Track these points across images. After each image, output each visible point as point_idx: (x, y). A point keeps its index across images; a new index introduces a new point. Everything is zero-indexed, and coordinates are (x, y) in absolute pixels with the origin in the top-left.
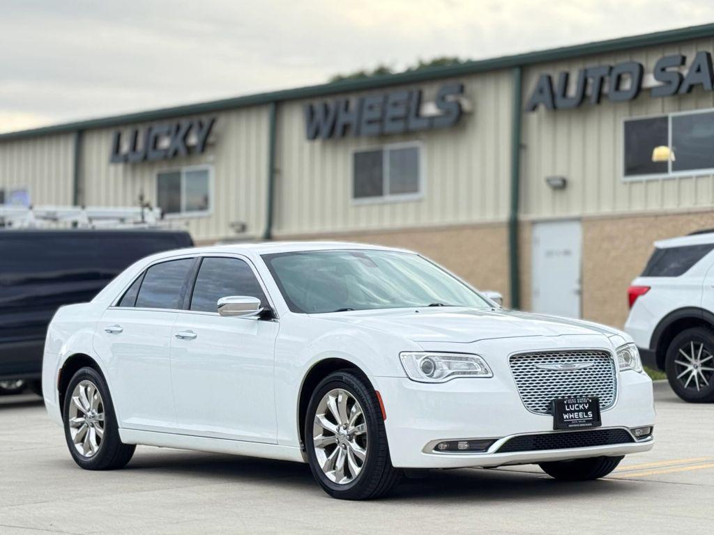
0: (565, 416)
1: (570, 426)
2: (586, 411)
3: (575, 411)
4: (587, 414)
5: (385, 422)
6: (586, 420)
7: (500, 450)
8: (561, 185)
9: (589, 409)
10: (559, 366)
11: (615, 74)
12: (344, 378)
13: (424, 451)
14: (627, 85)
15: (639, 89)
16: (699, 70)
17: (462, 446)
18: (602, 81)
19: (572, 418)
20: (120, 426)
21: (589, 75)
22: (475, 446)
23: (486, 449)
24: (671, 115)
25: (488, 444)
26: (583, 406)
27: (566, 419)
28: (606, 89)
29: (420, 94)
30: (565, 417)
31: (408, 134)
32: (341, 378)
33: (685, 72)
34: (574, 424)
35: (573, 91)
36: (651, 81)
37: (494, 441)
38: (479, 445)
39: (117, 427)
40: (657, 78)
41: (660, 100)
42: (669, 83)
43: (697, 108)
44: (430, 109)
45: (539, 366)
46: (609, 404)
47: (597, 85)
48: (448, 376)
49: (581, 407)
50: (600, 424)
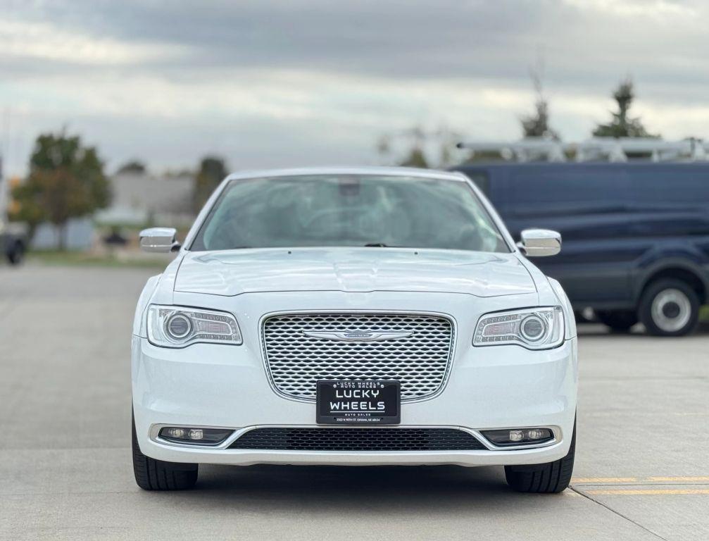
0: (334, 406)
1: (339, 420)
2: (373, 401)
3: (353, 399)
4: (374, 405)
6: (371, 414)
7: (234, 446)
9: (379, 399)
17: (195, 435)
19: (345, 408)
22: (209, 437)
23: (219, 442)
25: (223, 435)
26: (369, 394)
27: (335, 409)
30: (332, 408)
34: (347, 417)
37: (233, 432)
46: (431, 392)
49: (365, 394)
50: (399, 421)
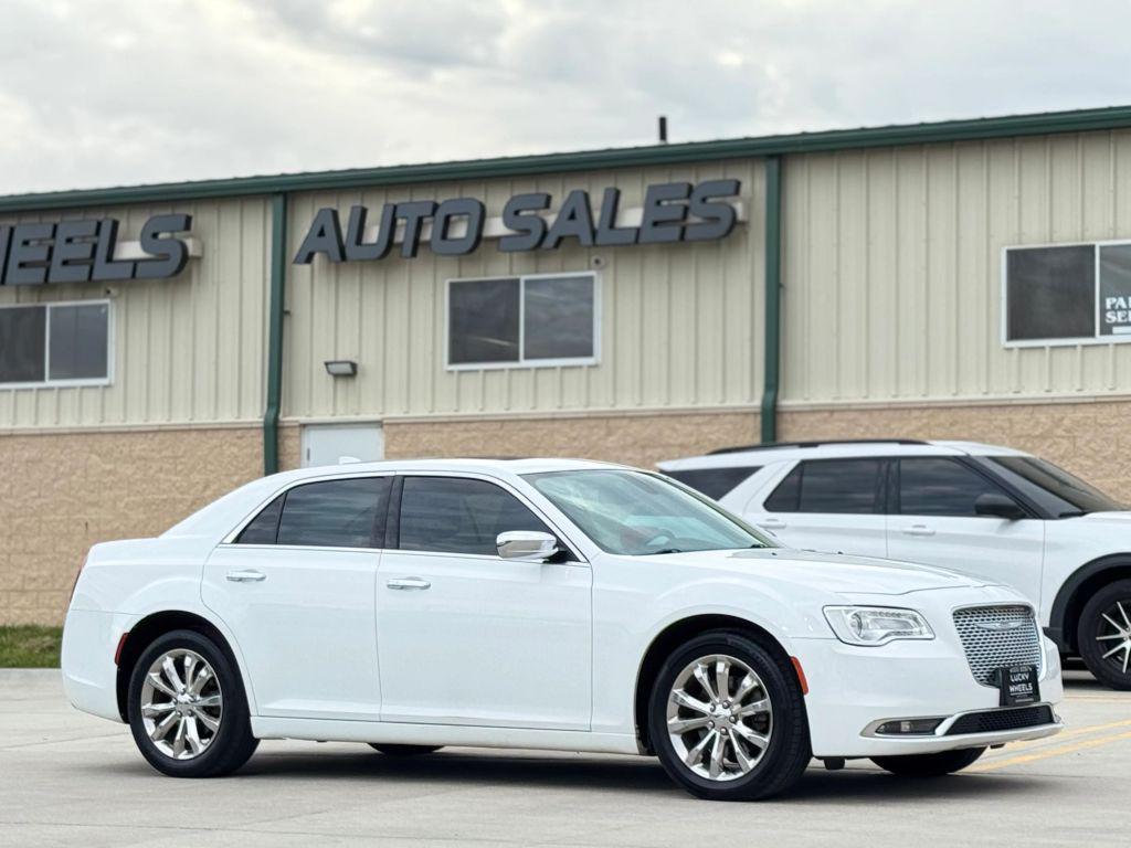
0: (1012, 689)
1: (1015, 701)
2: (1026, 682)
3: (1019, 682)
4: (1028, 687)
5: (806, 697)
6: (1027, 694)
7: (950, 732)
8: (349, 373)
9: (1030, 680)
10: (997, 625)
11: (441, 215)
12: (730, 641)
13: (862, 734)
14: (460, 231)
15: (479, 239)
16: (572, 216)
17: (905, 727)
18: (420, 223)
19: (1016, 691)
20: (252, 713)
21: (398, 214)
22: (919, 728)
23: (932, 732)
24: (523, 278)
25: (933, 724)
26: (1025, 676)
27: (1012, 692)
28: (427, 235)
29: (115, 225)
31: (90, 284)
32: (725, 640)
33: (551, 219)
34: (1018, 698)
35: (373, 234)
36: (496, 227)
37: (940, 720)
38: (925, 726)
39: (248, 715)
40: (507, 224)
41: (508, 255)
42: (527, 232)
43: (563, 270)
44: (131, 250)
45: (981, 625)
47: (413, 227)
48: (883, 638)
49: (1023, 677)
50: (1039, 699)
